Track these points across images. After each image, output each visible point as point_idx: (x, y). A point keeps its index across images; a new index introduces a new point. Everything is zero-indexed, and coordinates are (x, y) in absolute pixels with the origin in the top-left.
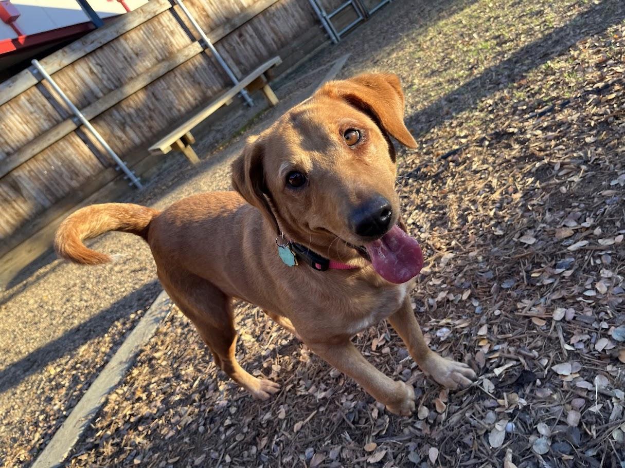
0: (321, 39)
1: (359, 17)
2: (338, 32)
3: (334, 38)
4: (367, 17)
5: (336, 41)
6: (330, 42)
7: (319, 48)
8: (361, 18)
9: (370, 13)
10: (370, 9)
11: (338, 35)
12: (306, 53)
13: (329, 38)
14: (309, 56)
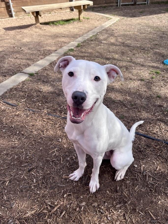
0: (114, 2)
1: (132, 2)
2: (122, 3)
3: (119, 4)
4: (135, 4)
5: (119, 6)
6: (116, 4)
7: (111, 4)
8: (133, 3)
9: (137, 3)
10: (138, 2)
11: (121, 4)
12: (105, 3)
13: (117, 3)
14: (106, 5)
